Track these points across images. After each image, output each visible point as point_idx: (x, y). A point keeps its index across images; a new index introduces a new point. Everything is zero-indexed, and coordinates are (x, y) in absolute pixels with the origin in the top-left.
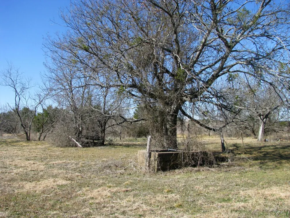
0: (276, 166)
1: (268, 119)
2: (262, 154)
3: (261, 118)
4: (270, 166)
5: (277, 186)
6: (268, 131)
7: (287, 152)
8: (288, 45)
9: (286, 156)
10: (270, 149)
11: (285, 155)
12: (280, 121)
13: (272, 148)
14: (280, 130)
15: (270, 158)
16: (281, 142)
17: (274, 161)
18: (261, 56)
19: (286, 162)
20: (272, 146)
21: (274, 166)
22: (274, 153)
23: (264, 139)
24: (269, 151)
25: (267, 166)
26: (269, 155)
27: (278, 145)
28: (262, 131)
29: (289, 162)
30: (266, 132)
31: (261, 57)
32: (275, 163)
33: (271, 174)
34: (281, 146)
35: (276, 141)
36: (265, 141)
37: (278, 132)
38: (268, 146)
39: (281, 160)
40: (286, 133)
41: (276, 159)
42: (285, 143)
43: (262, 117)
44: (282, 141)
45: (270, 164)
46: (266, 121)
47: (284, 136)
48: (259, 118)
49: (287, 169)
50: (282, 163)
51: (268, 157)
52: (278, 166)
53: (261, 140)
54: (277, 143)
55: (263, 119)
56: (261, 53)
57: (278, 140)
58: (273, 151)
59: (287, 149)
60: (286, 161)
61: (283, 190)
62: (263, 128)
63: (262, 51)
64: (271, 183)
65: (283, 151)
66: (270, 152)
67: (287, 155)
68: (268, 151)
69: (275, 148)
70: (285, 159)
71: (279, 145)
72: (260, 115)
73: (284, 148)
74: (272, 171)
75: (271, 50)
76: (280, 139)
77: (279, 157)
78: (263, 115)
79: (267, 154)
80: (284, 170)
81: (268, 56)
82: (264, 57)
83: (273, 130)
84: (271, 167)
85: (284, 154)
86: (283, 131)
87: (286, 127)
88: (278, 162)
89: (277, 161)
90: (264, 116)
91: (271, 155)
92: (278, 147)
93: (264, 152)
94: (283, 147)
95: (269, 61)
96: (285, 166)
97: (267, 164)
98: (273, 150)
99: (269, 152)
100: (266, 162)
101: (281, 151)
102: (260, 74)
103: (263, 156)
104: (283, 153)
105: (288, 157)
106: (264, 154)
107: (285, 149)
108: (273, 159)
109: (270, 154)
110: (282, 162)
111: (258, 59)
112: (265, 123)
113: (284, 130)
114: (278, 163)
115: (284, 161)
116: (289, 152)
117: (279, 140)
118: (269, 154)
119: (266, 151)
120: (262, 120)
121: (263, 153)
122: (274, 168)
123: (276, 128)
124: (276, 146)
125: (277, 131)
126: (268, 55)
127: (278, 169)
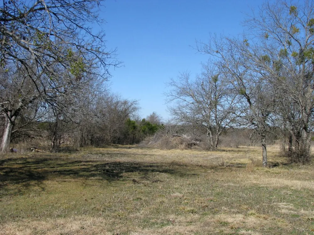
0: (20, 191)
1: (19, 117)
2: (4, 172)
3: (7, 115)
4: (11, 191)
5: (15, 222)
6: (19, 136)
7: (42, 168)
8: (53, 5)
9: (38, 175)
10: (17, 164)
11: (38, 173)
12: (38, 120)
13: (20, 162)
14: (37, 136)
15: (14, 178)
16: (36, 153)
17: (18, 183)
18: (11, 16)
19: (36, 184)
20: (22, 159)
21: (17, 190)
22: (21, 171)
23: (11, 148)
24: (15, 166)
25: (6, 190)
26: (12, 174)
27: (30, 158)
28: (8, 136)
29: (40, 183)
30: (13, 137)
31: (11, 18)
32: (19, 186)
33: (9, 203)
34: (34, 159)
35: (28, 152)
36: (12, 151)
37: (33, 138)
38: (16, 160)
39: (29, 180)
40: (45, 139)
41: (22, 179)
42: (41, 156)
43: (9, 113)
44: (38, 151)
45: (11, 187)
46: (15, 119)
47: (42, 144)
48: (5, 115)
49: (34, 195)
50: (30, 185)
51: (12, 176)
52: (23, 189)
53: (6, 149)
54: (30, 154)
55: (12, 117)
56: (11, 11)
57: (33, 149)
58: (20, 167)
59: (42, 164)
60: (36, 182)
61: (21, 228)
62: (9, 131)
63: (13, 8)
64: (6, 218)
65: (35, 167)
66: (16, 168)
67: (40, 174)
68: (13, 167)
69: (26, 162)
70: (35, 179)
71: (32, 159)
72: (6, 111)
73: (38, 162)
74: (13, 197)
75: (28, 10)
76: (35, 148)
77: (27, 177)
78: (11, 111)
79: (11, 171)
80: (31, 196)
81: (21, 18)
82: (15, 18)
83: (27, 135)
84: (12, 192)
85: (36, 172)
86: (41, 136)
87: (46, 131)
88: (24, 183)
89: (24, 182)
90: (13, 112)
91: (17, 174)
92: (30, 160)
93: (7, 168)
94: (38, 160)
95: (23, 26)
96: (32, 190)
97: (6, 187)
98: (21, 166)
99: (14, 168)
100: (6, 185)
101: (33, 166)
102: (5, 44)
103: (4, 175)
104: (35, 170)
105: (41, 176)
106: (6, 172)
107: (38, 163)
108: (17, 180)
109: (16, 172)
110: (31, 184)
111: (6, 20)
112: (13, 123)
113: (42, 135)
114: (24, 185)
115: (33, 182)
116: (44, 169)
117: (34, 151)
118: (13, 172)
119: (11, 167)
120: (8, 117)
121: (4, 171)
122: (15, 194)
123: (31, 132)
124: (27, 158)
125: (32, 136)
126: (22, 16)
127: (22, 194)
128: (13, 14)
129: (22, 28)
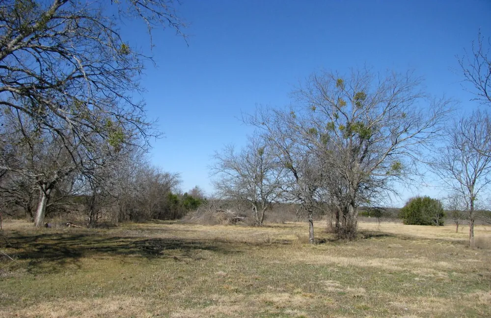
0: (54, 269)
1: (54, 190)
2: (38, 249)
3: (42, 188)
4: (45, 269)
5: (49, 301)
6: (54, 210)
7: (78, 244)
8: (93, 73)
9: (75, 252)
10: (52, 240)
11: (74, 250)
12: (75, 194)
13: (55, 238)
14: (74, 210)
15: (49, 254)
16: (72, 229)
17: (53, 260)
18: (48, 83)
19: (71, 261)
20: (57, 234)
21: (51, 268)
22: (56, 247)
23: (45, 223)
24: (50, 242)
25: (40, 268)
26: (47, 250)
27: (65, 234)
28: (43, 210)
29: (76, 260)
30: (48, 212)
31: (48, 86)
32: (54, 263)
33: (43, 281)
34: (70, 235)
35: (64, 227)
36: (47, 226)
37: (69, 212)
38: (50, 235)
39: (65, 257)
40: (81, 214)
41: (57, 256)
42: (77, 231)
43: (44, 186)
44: (74, 227)
45: (46, 265)
46: (50, 193)
47: (78, 218)
48: (40, 187)
49: (70, 273)
50: (66, 263)
51: (47, 253)
52: (58, 267)
53: (40, 224)
54: (66, 229)
55: (47, 189)
56: (48, 79)
57: (69, 225)
58: (56, 244)
59: (78, 240)
60: (71, 259)
61: (56, 308)
62: (44, 205)
63: (50, 75)
64: (40, 297)
65: (71, 244)
66: (51, 245)
67: (76, 250)
68: (48, 243)
69: (61, 238)
70: (70, 257)
71: (68, 234)
72: (41, 183)
73: (74, 238)
74: (47, 276)
75: (66, 77)
76: (71, 223)
77: (63, 254)
78: (46, 184)
79: (46, 248)
80: (66, 274)
81: (58, 86)
82: (52, 86)
83: (63, 209)
84: (47, 270)
85: (71, 248)
86: (77, 210)
87: (82, 205)
88: (59, 261)
89: (59, 259)
90: (48, 185)
91: (51, 250)
92: (65, 236)
93: (41, 244)
94: (74, 236)
95: (61, 94)
96: (68, 268)
97: (40, 265)
98: (56, 242)
99: (49, 245)
100: (40, 262)
101: (69, 243)
102: (41, 112)
103: (38, 252)
104: (71, 247)
105: (77, 252)
106: (40, 249)
107: (74, 240)
108: (52, 257)
109: (50, 248)
110: (66, 261)
111: (42, 88)
112: (48, 197)
113: (79, 209)
114: (59, 263)
115: (68, 260)
116: (80, 245)
117: (70, 226)
118: (47, 249)
119: (45, 243)
120: (43, 190)
121: (39, 247)
122: (50, 272)
123: (67, 206)
124: (62, 234)
125: (68, 210)
126: (59, 83)
127: (57, 272)
128: (50, 81)
129: (58, 97)
